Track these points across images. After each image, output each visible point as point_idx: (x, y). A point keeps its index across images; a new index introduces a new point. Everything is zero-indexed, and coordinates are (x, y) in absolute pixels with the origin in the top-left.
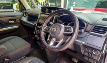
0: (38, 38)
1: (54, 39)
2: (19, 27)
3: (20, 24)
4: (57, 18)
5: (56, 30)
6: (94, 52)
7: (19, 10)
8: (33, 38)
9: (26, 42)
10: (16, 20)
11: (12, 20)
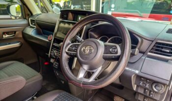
0: (56, 65)
1: (86, 67)
2: (22, 45)
3: (22, 41)
4: (89, 29)
5: (90, 50)
6: (155, 87)
7: (20, 16)
8: (46, 63)
9: (34, 71)
10: (15, 32)
11: (7, 33)
